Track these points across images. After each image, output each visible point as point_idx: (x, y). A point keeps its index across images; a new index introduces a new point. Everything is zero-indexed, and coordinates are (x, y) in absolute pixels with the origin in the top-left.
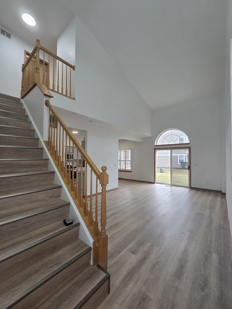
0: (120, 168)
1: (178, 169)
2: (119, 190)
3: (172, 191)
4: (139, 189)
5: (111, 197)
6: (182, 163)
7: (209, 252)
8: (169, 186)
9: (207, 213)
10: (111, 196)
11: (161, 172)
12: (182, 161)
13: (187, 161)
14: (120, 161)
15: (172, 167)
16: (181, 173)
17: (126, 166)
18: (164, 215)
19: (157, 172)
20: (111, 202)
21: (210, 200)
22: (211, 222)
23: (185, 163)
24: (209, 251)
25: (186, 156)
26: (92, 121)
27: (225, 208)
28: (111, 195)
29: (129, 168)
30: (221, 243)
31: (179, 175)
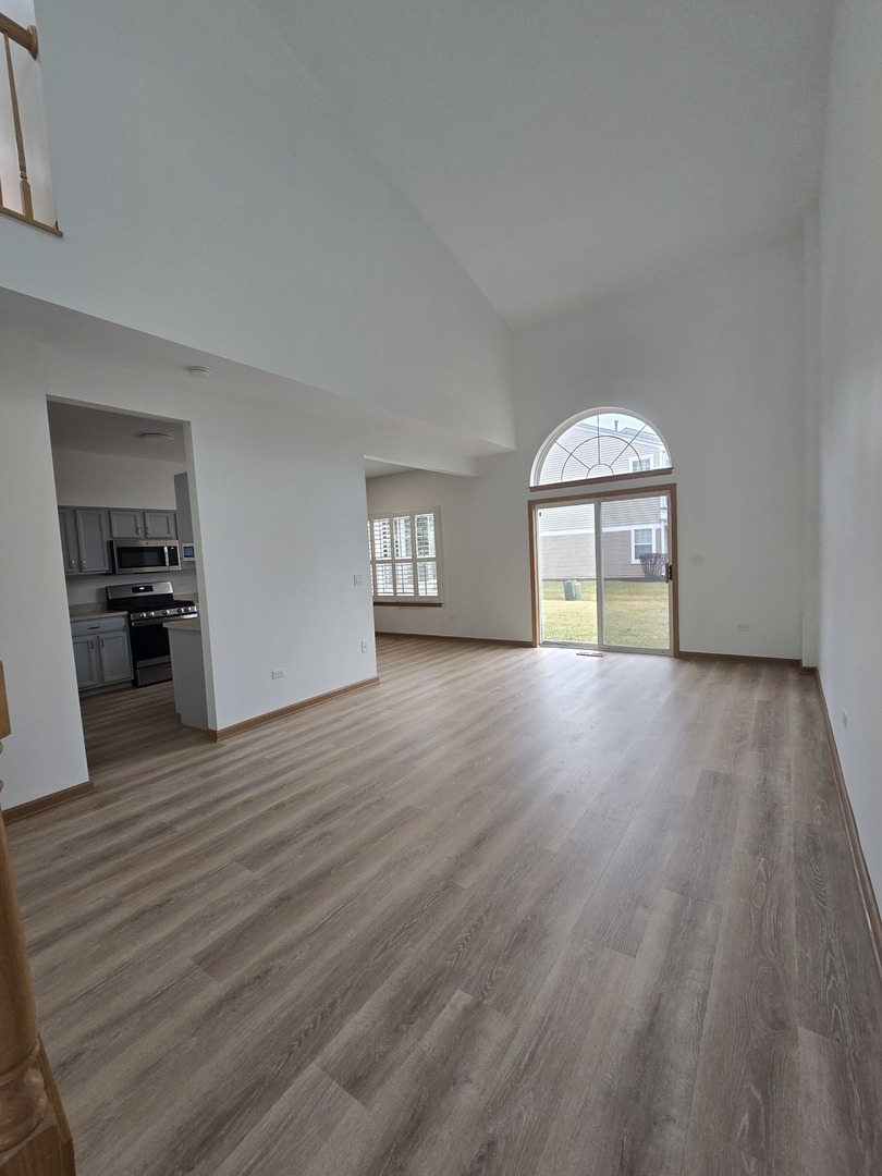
0: (395, 593)
1: (630, 583)
2: (381, 688)
3: (603, 674)
5: (336, 726)
6: (646, 558)
7: (779, 1024)
8: (591, 652)
9: (748, 770)
11: (569, 596)
12: (647, 552)
13: (664, 550)
14: (393, 562)
15: (603, 576)
16: (642, 597)
17: (420, 587)
18: (558, 799)
19: (546, 599)
20: (327, 752)
21: (759, 702)
22: (769, 818)
23: (656, 559)
24: (774, 1012)
25: (658, 531)
26: (201, 369)
27: (822, 738)
28: (340, 714)
29: (429, 589)
30: (829, 946)
31: (636, 603)
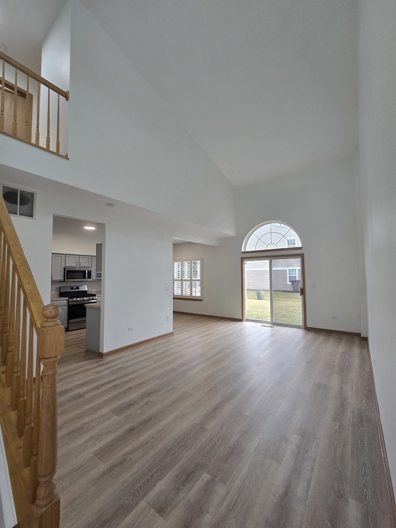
0: (182, 294)
1: (286, 293)
2: (174, 337)
3: (272, 335)
4: (213, 333)
5: (155, 354)
6: (293, 282)
7: (341, 496)
8: (268, 325)
9: (334, 383)
10: (155, 351)
11: (259, 298)
12: (294, 279)
13: (300, 279)
14: (182, 280)
15: (273, 289)
16: (292, 300)
17: (193, 290)
21: (341, 352)
22: (342, 405)
23: (298, 282)
24: (339, 491)
25: (298, 270)
26: (113, 205)
27: (368, 370)
28: (156, 348)
29: (197, 292)
30: (364, 464)
31: (290, 302)
